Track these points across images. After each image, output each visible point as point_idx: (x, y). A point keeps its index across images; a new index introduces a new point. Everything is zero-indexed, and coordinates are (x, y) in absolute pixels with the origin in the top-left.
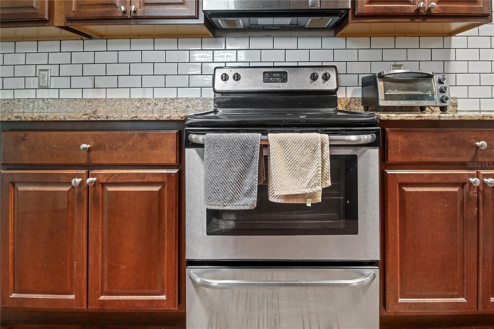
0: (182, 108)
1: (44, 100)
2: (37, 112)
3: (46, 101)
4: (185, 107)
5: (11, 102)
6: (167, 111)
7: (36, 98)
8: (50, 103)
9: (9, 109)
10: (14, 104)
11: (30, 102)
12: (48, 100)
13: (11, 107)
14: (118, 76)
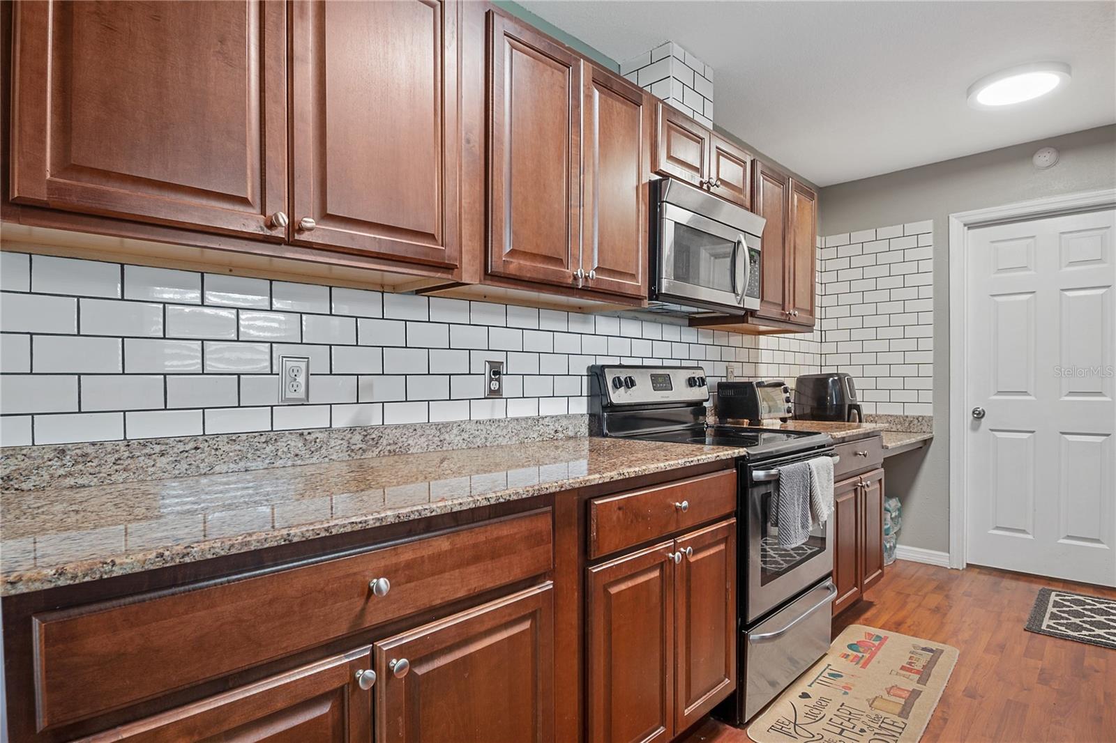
0: (549, 434)
1: (302, 434)
2: (284, 467)
3: (308, 437)
4: (553, 432)
5: (206, 444)
6: (530, 441)
7: (272, 431)
8: (318, 440)
9: (201, 466)
10: (217, 449)
11: (264, 443)
12: (312, 435)
13: (206, 460)
14: (450, 375)
